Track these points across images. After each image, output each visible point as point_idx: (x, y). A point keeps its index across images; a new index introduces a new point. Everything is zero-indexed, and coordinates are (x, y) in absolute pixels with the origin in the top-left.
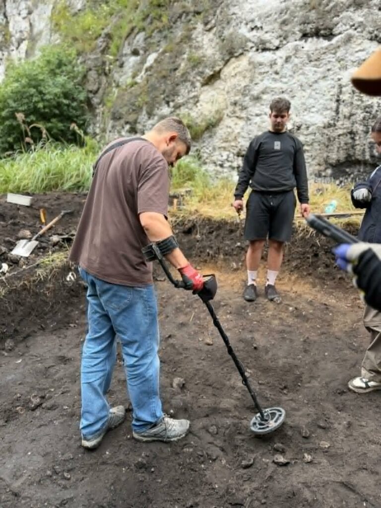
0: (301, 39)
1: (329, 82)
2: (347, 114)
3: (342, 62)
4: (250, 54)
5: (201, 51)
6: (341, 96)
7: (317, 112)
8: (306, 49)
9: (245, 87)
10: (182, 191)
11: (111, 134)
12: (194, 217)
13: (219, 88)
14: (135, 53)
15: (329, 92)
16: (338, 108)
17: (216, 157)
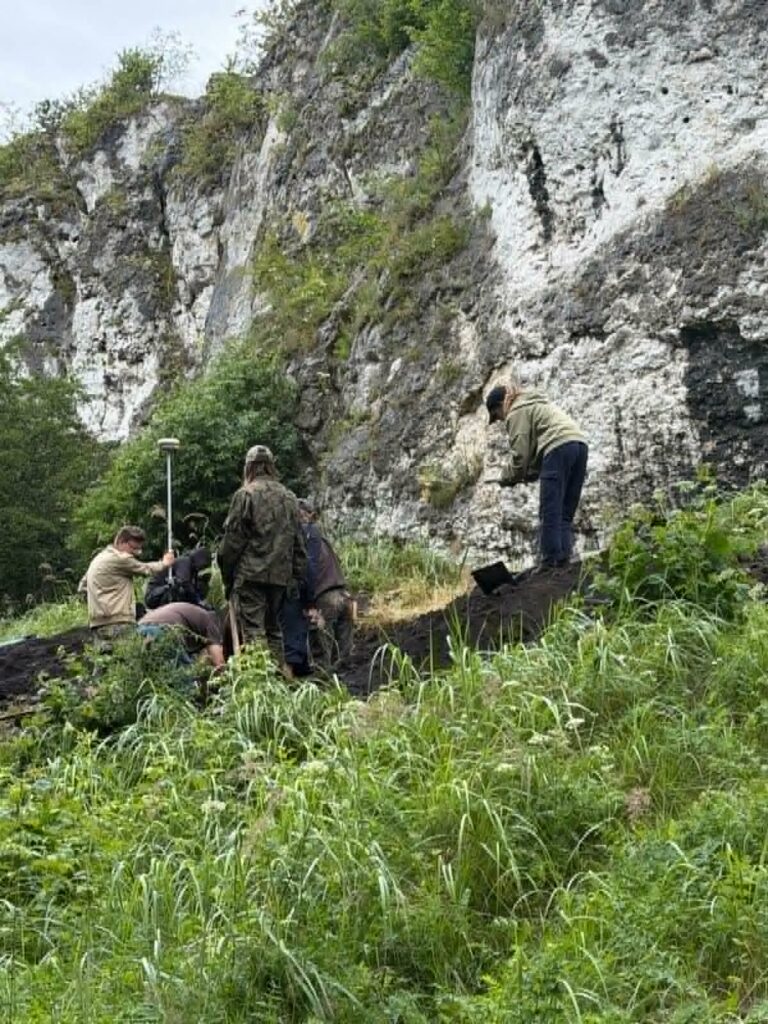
0: (570, 340)
1: (602, 405)
2: (633, 449)
3: (616, 374)
4: (516, 363)
5: (461, 356)
6: (621, 424)
8: (575, 355)
12: (375, 624)
14: (372, 358)
15: (606, 418)
16: (619, 441)
17: (476, 534)
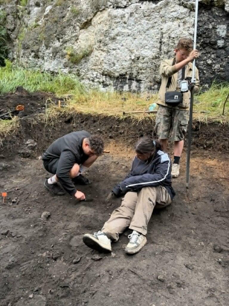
0: (139, 2)
1: (155, 30)
2: (166, 51)
3: (163, 18)
4: (109, 10)
5: (79, 6)
6: (162, 40)
7: (149, 49)
8: (142, 8)
9: (106, 31)
10: (66, 96)
11: (23, 58)
12: (71, 112)
13: (91, 31)
14: (37, 5)
15: (156, 36)
16: (161, 47)
17: (90, 75)
